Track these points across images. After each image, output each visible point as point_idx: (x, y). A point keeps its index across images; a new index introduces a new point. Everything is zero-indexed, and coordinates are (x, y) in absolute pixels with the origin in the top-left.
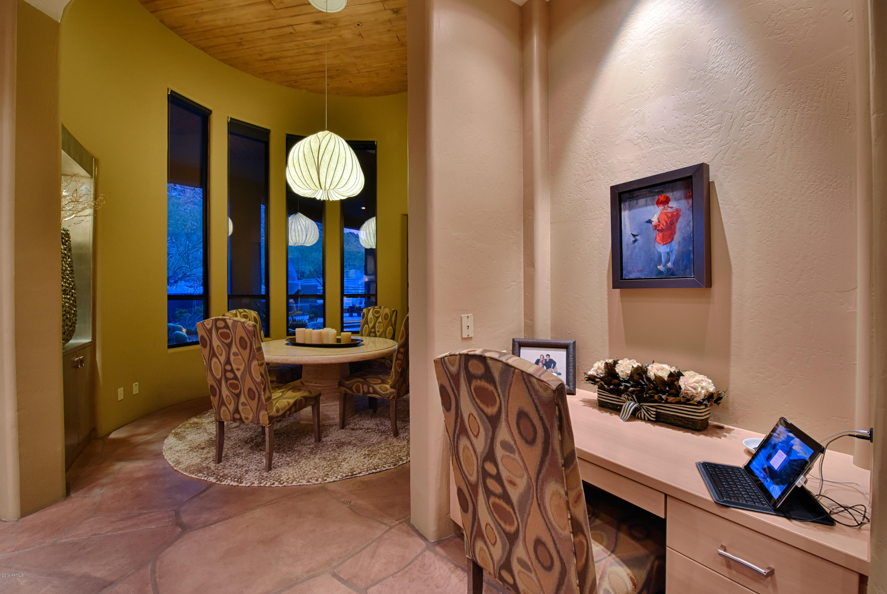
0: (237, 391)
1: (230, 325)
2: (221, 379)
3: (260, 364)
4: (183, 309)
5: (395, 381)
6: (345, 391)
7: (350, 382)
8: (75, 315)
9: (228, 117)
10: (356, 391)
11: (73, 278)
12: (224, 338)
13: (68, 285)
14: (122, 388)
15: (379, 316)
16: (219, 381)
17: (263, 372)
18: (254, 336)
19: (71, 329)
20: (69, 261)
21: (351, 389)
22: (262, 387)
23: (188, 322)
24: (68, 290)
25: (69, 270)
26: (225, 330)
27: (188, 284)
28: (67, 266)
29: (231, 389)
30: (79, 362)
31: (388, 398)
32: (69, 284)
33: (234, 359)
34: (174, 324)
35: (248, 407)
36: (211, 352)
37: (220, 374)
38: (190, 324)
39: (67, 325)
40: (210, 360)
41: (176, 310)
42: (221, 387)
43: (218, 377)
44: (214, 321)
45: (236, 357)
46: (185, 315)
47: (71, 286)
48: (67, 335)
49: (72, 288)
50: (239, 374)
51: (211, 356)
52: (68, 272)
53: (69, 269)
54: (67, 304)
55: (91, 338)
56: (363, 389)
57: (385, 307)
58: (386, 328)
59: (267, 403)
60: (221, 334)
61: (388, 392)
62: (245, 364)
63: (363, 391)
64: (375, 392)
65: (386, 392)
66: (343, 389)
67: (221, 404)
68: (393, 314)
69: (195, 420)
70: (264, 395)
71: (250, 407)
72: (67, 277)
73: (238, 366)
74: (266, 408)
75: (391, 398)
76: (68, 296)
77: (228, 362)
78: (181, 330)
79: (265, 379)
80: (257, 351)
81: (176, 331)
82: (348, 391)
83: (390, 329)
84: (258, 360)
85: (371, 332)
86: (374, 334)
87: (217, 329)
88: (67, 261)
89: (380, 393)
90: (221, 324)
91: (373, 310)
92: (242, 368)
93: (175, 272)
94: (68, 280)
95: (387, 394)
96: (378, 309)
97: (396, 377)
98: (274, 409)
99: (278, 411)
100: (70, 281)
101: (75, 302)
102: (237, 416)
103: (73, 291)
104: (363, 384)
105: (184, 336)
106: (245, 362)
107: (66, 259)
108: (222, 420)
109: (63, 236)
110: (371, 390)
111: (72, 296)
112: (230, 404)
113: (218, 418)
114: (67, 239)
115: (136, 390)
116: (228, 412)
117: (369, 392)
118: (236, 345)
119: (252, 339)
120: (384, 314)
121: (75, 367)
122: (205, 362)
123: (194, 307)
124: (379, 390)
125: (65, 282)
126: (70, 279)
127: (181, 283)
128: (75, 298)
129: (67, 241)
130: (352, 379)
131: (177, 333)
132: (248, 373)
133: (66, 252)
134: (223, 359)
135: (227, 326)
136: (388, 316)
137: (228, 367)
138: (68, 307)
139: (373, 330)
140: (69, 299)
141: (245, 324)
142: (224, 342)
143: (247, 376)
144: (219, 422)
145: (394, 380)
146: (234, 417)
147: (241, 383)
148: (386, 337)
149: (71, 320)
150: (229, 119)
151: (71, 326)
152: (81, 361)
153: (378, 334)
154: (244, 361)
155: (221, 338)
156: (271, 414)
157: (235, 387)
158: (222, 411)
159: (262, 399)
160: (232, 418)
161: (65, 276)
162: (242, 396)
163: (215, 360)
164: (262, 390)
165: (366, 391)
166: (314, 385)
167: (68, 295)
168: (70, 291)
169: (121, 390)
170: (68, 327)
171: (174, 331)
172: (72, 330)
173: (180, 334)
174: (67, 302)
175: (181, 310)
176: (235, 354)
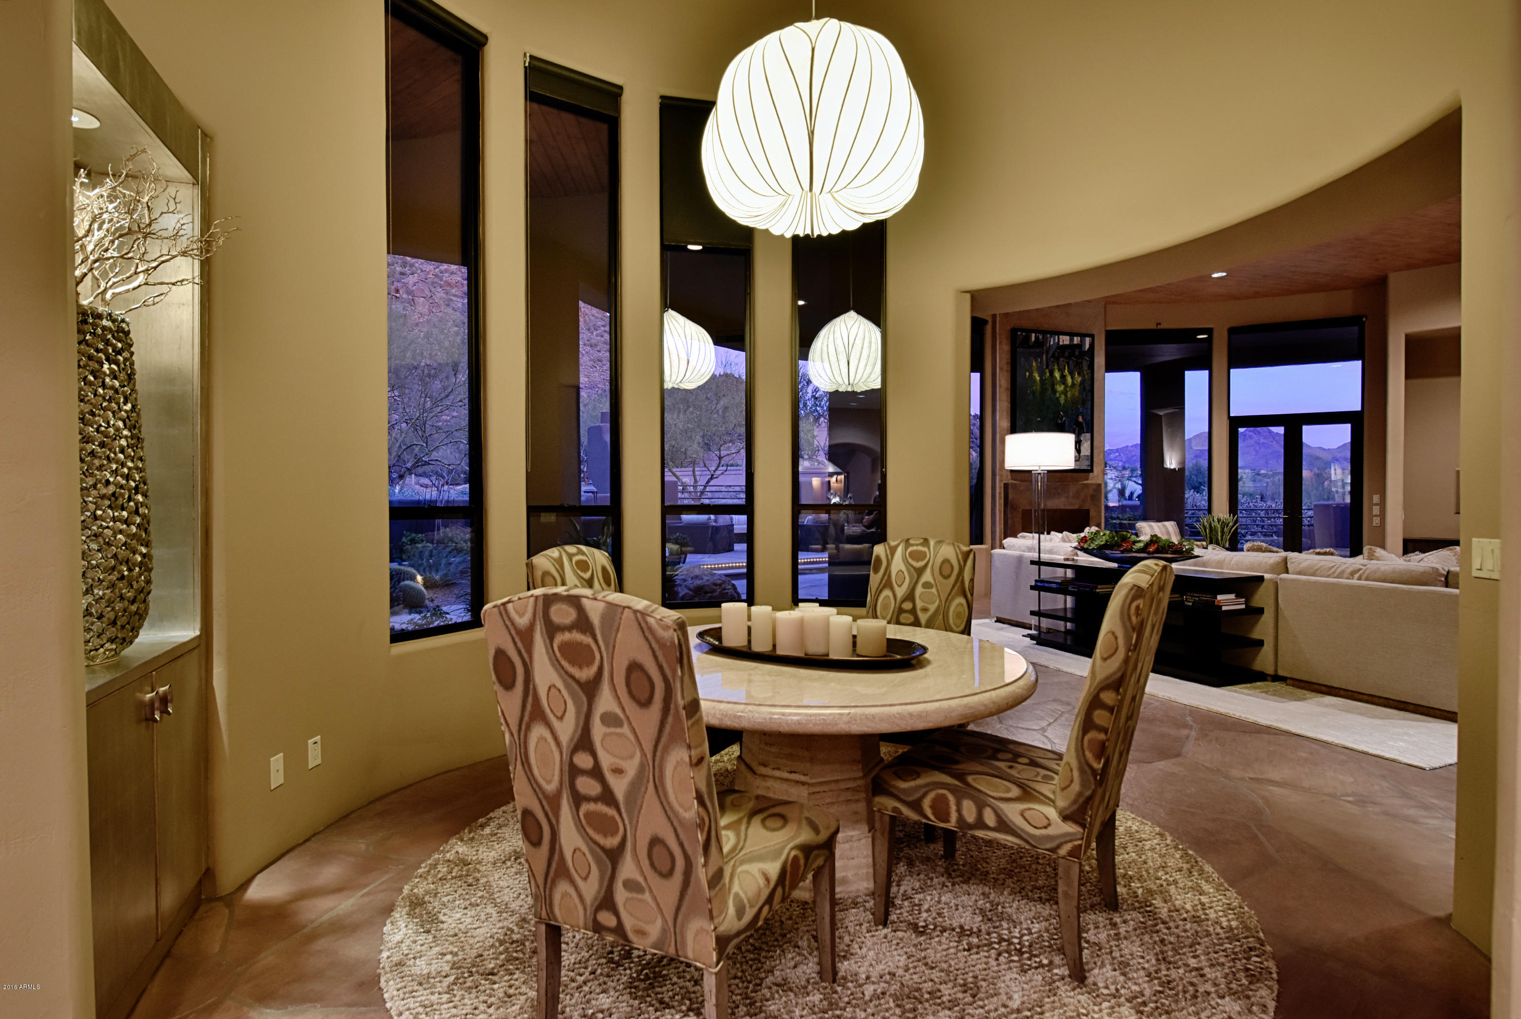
0: (612, 842)
1: (595, 619)
2: (558, 795)
3: (694, 761)
4: (416, 533)
5: (1081, 800)
6: (895, 809)
7: (912, 784)
8: (146, 566)
9: (525, 54)
10: (934, 814)
11: (141, 459)
12: (572, 663)
13: (124, 482)
14: (282, 754)
15: (926, 566)
16: (553, 801)
17: (703, 789)
18: (681, 661)
19: (134, 608)
20: (126, 411)
21: (916, 806)
22: (701, 837)
23: (428, 561)
24: (122, 495)
25: (126, 437)
26: (577, 636)
27: (426, 481)
28: (121, 424)
29: (591, 832)
30: (157, 704)
31: (1053, 850)
32: (127, 477)
33: (605, 735)
34: (400, 564)
35: (647, 896)
36: (529, 707)
37: (556, 778)
38: (430, 566)
39: (122, 598)
40: (524, 728)
41: (403, 535)
42: (558, 821)
43: (550, 787)
44: (540, 602)
45: (612, 730)
46: (420, 545)
47: (133, 484)
48: (123, 627)
49: (137, 490)
50: (619, 786)
51: (526, 718)
52: (123, 442)
53: (126, 432)
54: (119, 536)
55: (198, 626)
56: (959, 811)
57: (940, 542)
58: (949, 600)
59: (713, 893)
60: (564, 647)
61: (1050, 831)
62: (644, 754)
63: (961, 819)
64: (1003, 825)
65: (1043, 832)
66: (888, 804)
67: (556, 871)
68: (965, 561)
69: (460, 850)
70: (705, 865)
71: (655, 899)
72: (121, 456)
73: (617, 761)
74: (711, 911)
75: (1063, 851)
76: (125, 513)
77: (584, 742)
78: (413, 578)
79: (708, 811)
80: (689, 717)
81: (404, 580)
82: (907, 812)
83: (961, 605)
84: (689, 747)
85: (901, 611)
86: (911, 619)
87: (552, 630)
88: (120, 409)
89: (1023, 830)
90: (563, 614)
91: (906, 549)
92: (631, 767)
93: (399, 456)
94: (123, 465)
95: (1050, 838)
96: (920, 548)
97: (1084, 783)
98: (731, 910)
99: (740, 913)
100: (130, 469)
101: (146, 530)
102: (607, 919)
103: (140, 498)
104: (960, 796)
105: (419, 592)
106: (642, 750)
107: (118, 404)
108: (556, 920)
109: (109, 336)
110: (990, 819)
111: (137, 512)
112: (585, 879)
113: (544, 915)
114: (120, 345)
115: (314, 757)
116: (577, 901)
117: (980, 824)
118: (614, 690)
119: (674, 672)
120: (939, 560)
121: (147, 720)
122: (507, 736)
123: (439, 530)
124: (1019, 821)
125: (115, 473)
126: (130, 464)
127: (412, 480)
128: (144, 517)
129: (119, 352)
130: (918, 775)
131: (406, 586)
132: (651, 784)
133: (117, 383)
134: (567, 729)
135: (583, 623)
136: (952, 567)
137: (584, 761)
138: (125, 544)
139: (908, 606)
140: (126, 522)
141: (650, 620)
142: (572, 677)
143: (647, 796)
144: (548, 926)
145: (1080, 794)
146: (596, 922)
147: (625, 815)
148: (948, 628)
149: (134, 583)
150: (528, 60)
151: (133, 602)
152: (164, 700)
153: (923, 618)
154: (640, 745)
155: (563, 663)
156: (721, 929)
157: (606, 826)
158: (557, 897)
159: (698, 880)
160: (590, 924)
161: (115, 453)
162: (628, 857)
163: (538, 731)
164: (700, 850)
165: (970, 817)
166: (786, 775)
167: (123, 509)
168: (130, 499)
169: (277, 762)
170: (126, 603)
171: (399, 581)
172: (136, 613)
173: (412, 588)
174: (121, 532)
175: (413, 535)
176: (609, 720)
